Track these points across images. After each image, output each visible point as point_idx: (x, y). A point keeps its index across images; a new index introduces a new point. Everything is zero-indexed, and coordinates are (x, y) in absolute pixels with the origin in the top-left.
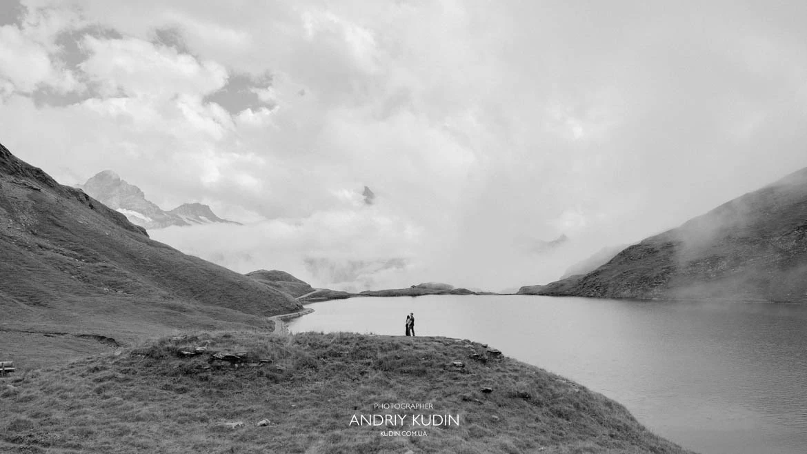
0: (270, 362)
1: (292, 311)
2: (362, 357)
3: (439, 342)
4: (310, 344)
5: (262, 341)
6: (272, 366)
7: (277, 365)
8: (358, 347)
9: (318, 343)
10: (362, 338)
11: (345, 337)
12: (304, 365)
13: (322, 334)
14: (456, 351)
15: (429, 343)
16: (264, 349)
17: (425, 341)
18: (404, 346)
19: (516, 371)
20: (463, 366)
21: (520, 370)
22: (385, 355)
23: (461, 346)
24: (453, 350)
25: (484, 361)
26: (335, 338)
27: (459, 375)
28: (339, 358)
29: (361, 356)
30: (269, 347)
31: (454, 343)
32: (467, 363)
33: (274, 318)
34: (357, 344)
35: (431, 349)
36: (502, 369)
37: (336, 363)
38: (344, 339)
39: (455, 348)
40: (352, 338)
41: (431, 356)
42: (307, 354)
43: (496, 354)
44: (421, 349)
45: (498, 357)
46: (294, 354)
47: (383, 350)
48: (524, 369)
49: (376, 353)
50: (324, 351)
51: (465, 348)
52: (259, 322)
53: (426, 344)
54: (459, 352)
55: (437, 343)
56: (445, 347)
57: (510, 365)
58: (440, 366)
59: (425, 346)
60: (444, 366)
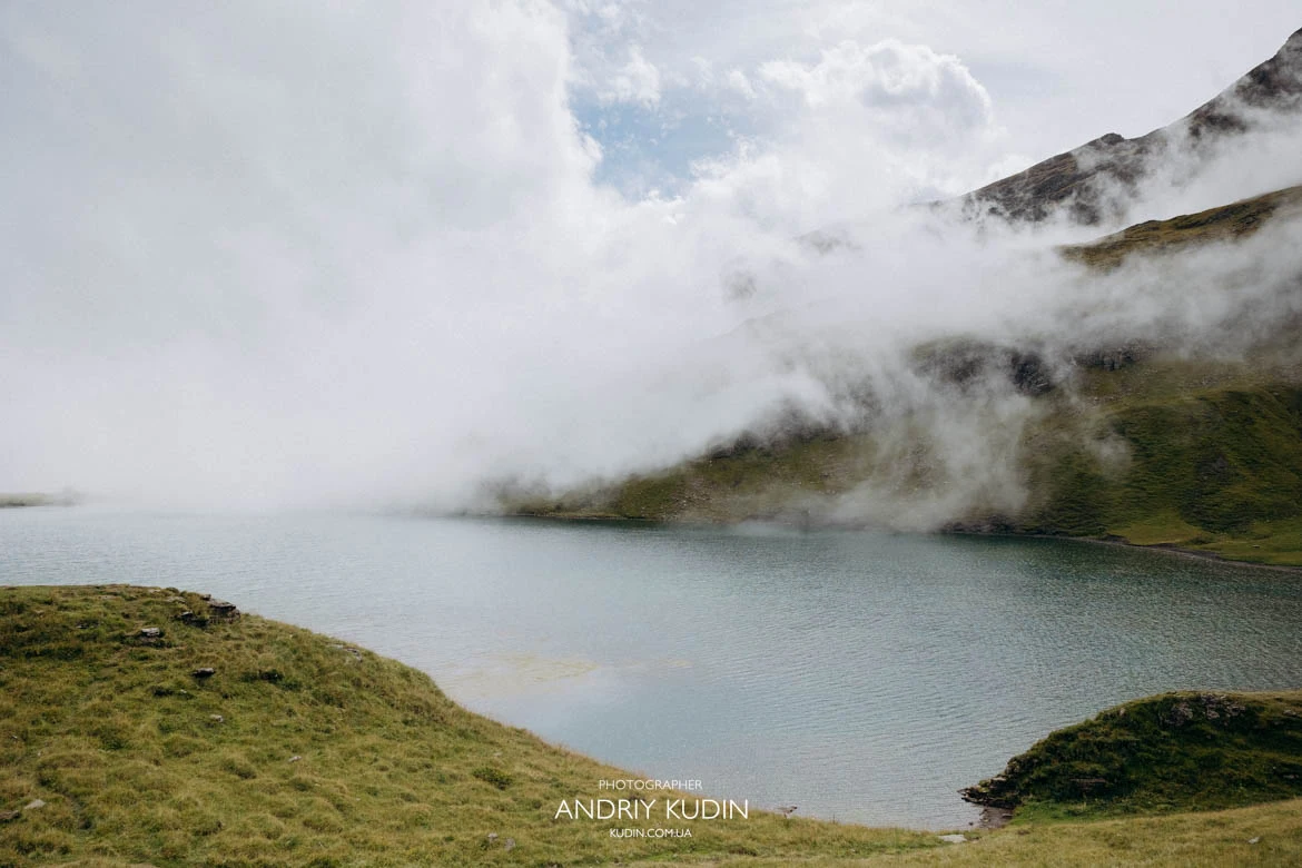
3: (115, 594)
14: (149, 609)
15: (93, 597)
17: (85, 594)
19: (259, 636)
20: (162, 635)
21: (267, 634)
23: (159, 600)
24: (143, 608)
25: (202, 624)
27: (152, 651)
31: (144, 595)
32: (169, 630)
35: (96, 609)
36: (235, 635)
39: (147, 604)
41: (95, 622)
43: (226, 611)
44: (76, 609)
45: (230, 614)
48: (273, 632)
51: (166, 604)
53: (86, 600)
54: (155, 611)
55: (109, 597)
56: (127, 603)
57: (250, 627)
58: (114, 639)
59: (84, 603)
60: (121, 638)
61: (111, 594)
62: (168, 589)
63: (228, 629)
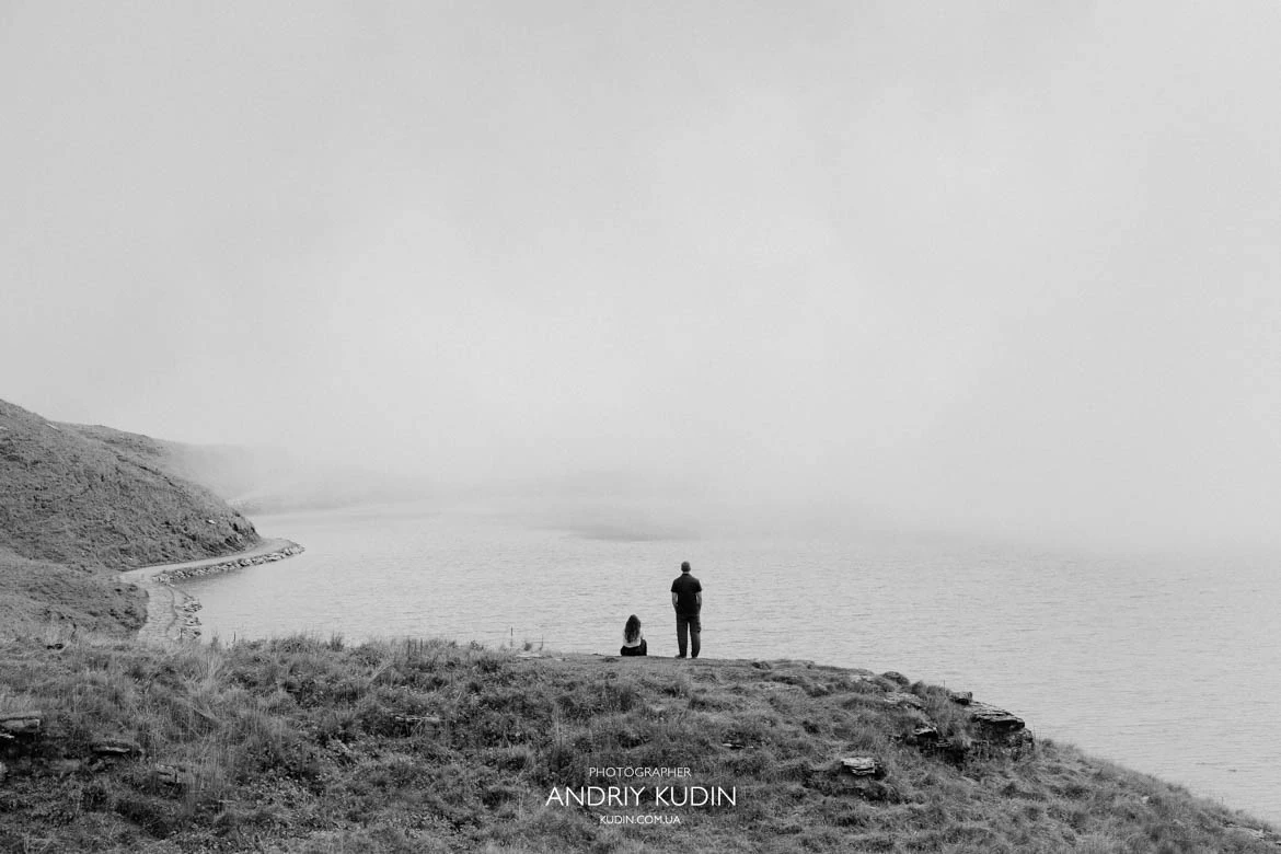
0: (133, 754)
1: (213, 550)
2: (490, 738)
3: (789, 681)
4: (288, 687)
5: (101, 675)
6: (140, 770)
7: (160, 767)
8: (475, 699)
9: (320, 681)
10: (488, 666)
11: (426, 658)
12: (264, 767)
13: (337, 646)
14: (852, 717)
15: (749, 686)
16: (108, 705)
17: (734, 677)
18: (654, 695)
19: (1076, 792)
20: (879, 774)
21: (1092, 789)
22: (582, 731)
23: (872, 697)
24: (841, 712)
25: (956, 756)
26: (385, 664)
27: (863, 807)
28: (401, 742)
29: (488, 734)
30: (131, 694)
31: (843, 686)
32: (892, 765)
33: (140, 576)
34: (475, 688)
35: (755, 710)
36: (1026, 786)
37: (390, 758)
38: (422, 668)
39: (847, 705)
40: (451, 665)
41: (756, 738)
42: (277, 725)
43: (1003, 731)
44: (718, 707)
45: (1012, 738)
46: (226, 724)
47: (574, 712)
48: (1106, 787)
49: (548, 723)
50: (345, 713)
51: (885, 707)
53: (737, 690)
54: (864, 721)
55: (778, 685)
56: (813, 702)
57: (1057, 771)
58: (792, 775)
59: (733, 697)
60: (804, 775)
61: (782, 679)
62: (886, 675)
63: (1008, 770)
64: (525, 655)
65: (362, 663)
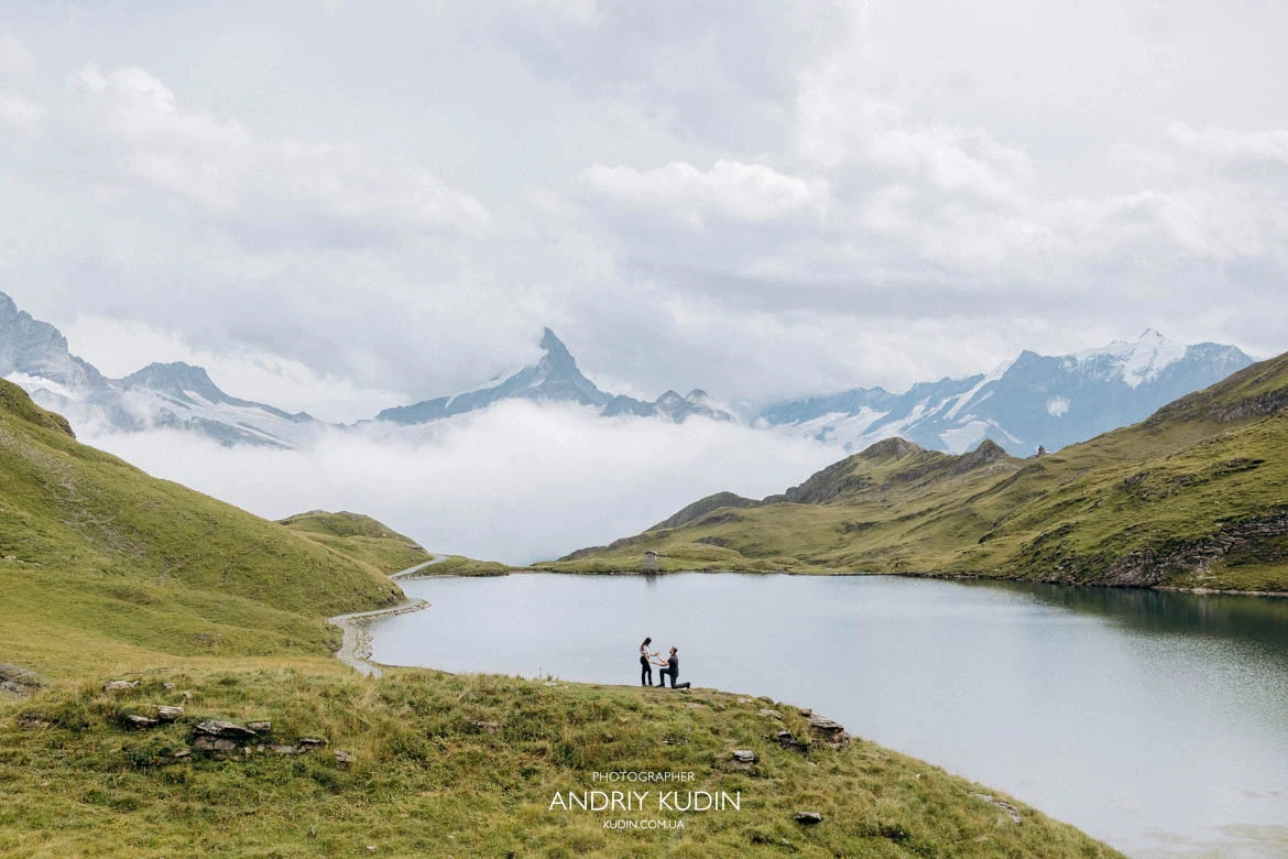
0: (321, 744)
2: (527, 736)
4: (411, 703)
5: (306, 696)
6: (325, 753)
7: (337, 752)
8: (518, 712)
9: (429, 700)
10: (526, 691)
11: (491, 687)
12: (396, 753)
14: (739, 724)
15: (678, 705)
16: (309, 714)
18: (622, 710)
19: (876, 771)
20: (756, 761)
21: (885, 770)
22: (580, 732)
23: (751, 712)
24: (733, 722)
25: (803, 749)
26: (467, 689)
27: (746, 781)
28: (475, 737)
29: (525, 733)
30: (321, 707)
31: (734, 705)
32: (764, 755)
33: (340, 620)
34: (518, 705)
35: (682, 721)
36: (845, 768)
37: (468, 748)
38: (490, 692)
39: (737, 717)
40: (504, 691)
41: (682, 738)
42: (404, 727)
43: (830, 732)
44: (659, 719)
45: (836, 737)
46: (375, 726)
47: (575, 720)
48: (895, 768)
49: (560, 726)
50: (443, 719)
51: (759, 718)
52: (309, 630)
53: (671, 708)
54: (746, 727)
55: (696, 705)
56: (716, 715)
57: (864, 758)
58: (703, 760)
59: (668, 712)
60: (712, 760)
61: (697, 701)
62: (760, 699)
63: (835, 758)
64: (547, 684)
65: (453, 689)
